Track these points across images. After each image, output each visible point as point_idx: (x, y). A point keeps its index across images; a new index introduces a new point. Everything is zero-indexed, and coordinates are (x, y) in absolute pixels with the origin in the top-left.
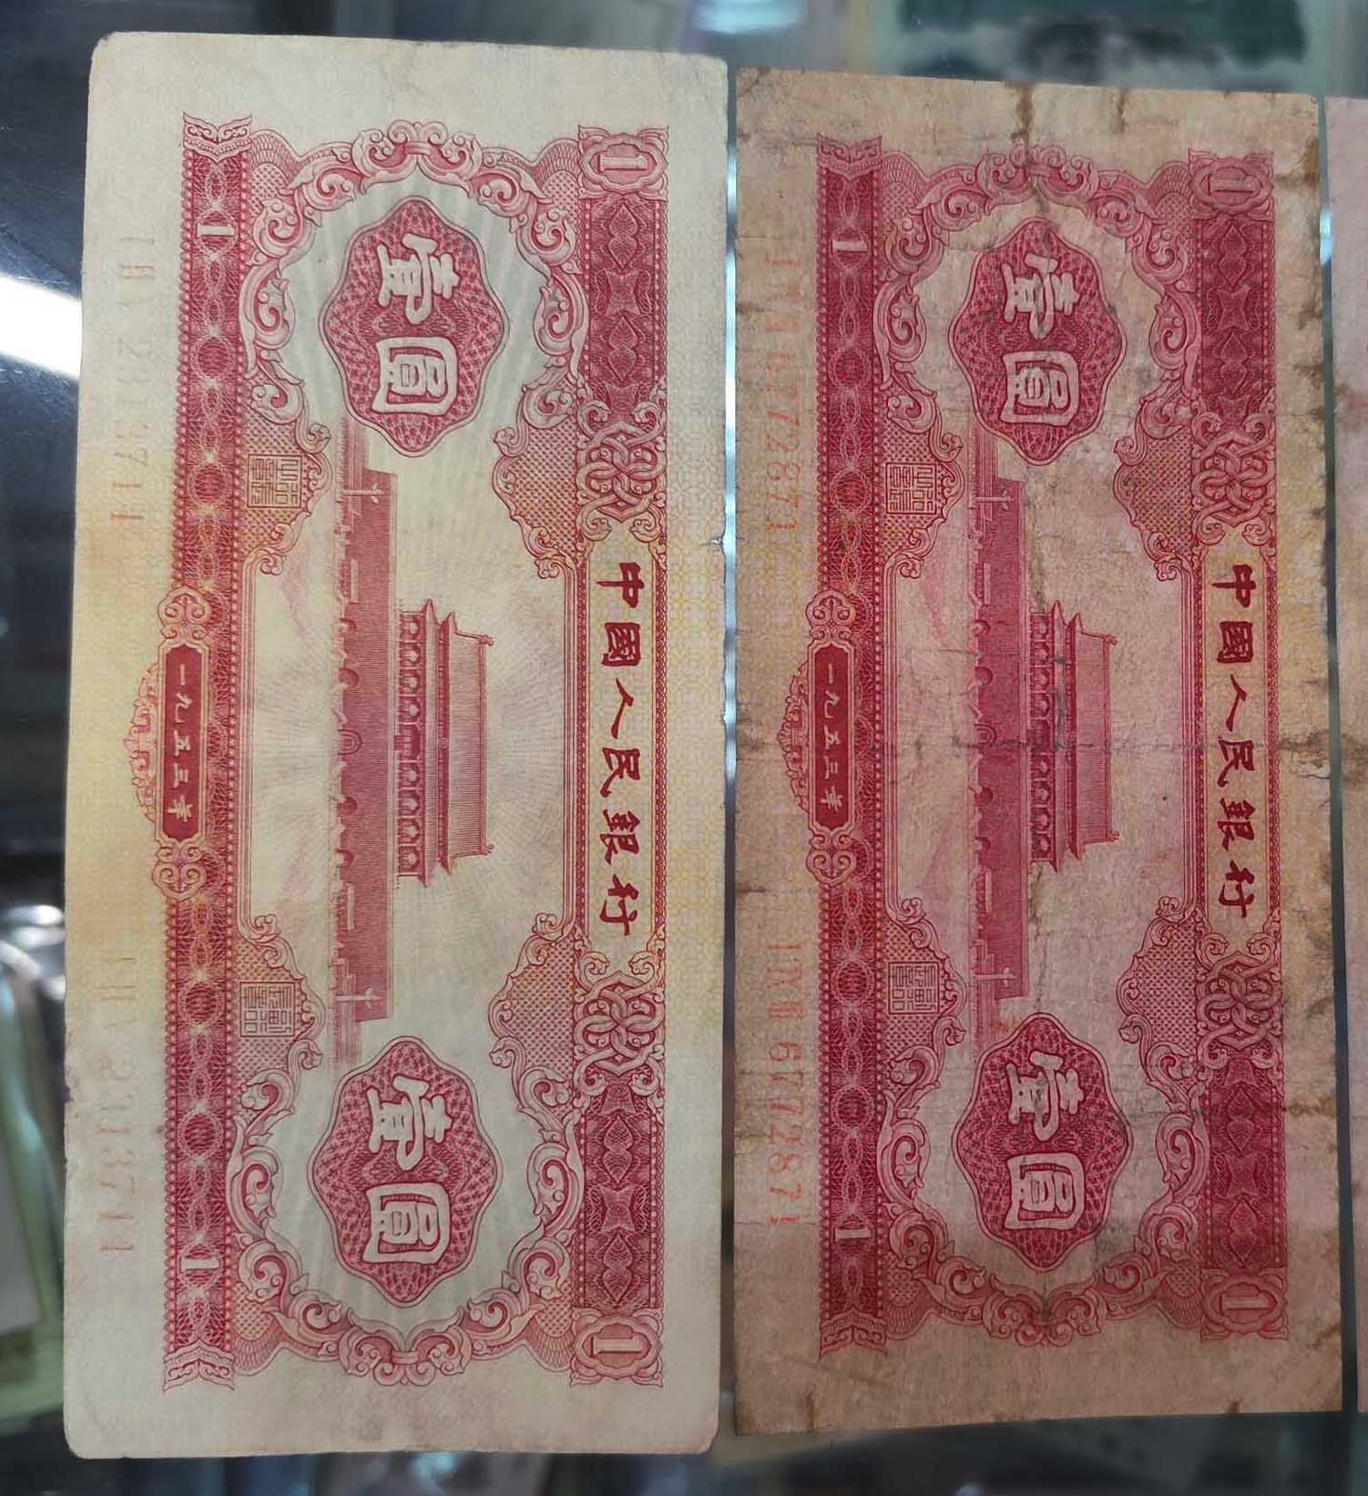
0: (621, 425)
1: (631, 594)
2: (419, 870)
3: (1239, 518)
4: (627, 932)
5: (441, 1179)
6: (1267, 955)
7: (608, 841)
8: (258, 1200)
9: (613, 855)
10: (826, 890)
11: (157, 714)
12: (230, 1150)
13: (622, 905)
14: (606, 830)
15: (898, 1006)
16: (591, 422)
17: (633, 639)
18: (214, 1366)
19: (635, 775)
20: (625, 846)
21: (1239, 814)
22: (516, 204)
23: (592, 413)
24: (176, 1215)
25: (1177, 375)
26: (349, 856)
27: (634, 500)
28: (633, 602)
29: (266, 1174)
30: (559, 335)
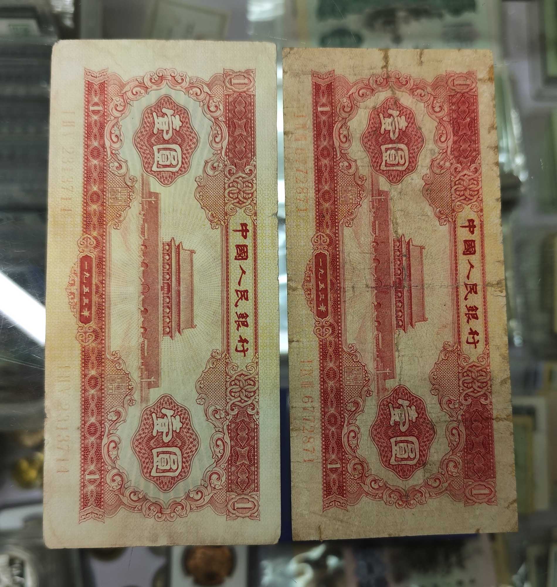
0: (240, 174)
1: (245, 234)
2: (170, 334)
3: (469, 202)
4: (245, 355)
5: (178, 446)
6: (484, 362)
7: (237, 323)
8: (113, 453)
9: (239, 328)
10: (321, 341)
11: (77, 280)
12: (103, 435)
13: (243, 346)
14: (237, 319)
15: (348, 383)
16: (229, 173)
17: (245, 250)
18: (97, 514)
19: (247, 299)
20: (243, 325)
21: (473, 310)
22: (202, 97)
23: (230, 170)
24: (84, 459)
25: (444, 151)
26: (145, 330)
27: (245, 201)
28: (245, 237)
29: (116, 444)
30: (218, 143)
